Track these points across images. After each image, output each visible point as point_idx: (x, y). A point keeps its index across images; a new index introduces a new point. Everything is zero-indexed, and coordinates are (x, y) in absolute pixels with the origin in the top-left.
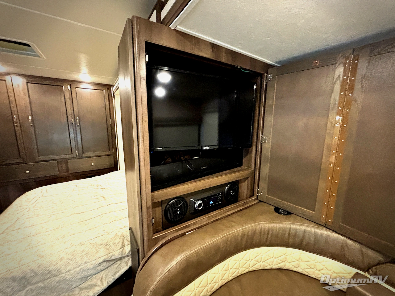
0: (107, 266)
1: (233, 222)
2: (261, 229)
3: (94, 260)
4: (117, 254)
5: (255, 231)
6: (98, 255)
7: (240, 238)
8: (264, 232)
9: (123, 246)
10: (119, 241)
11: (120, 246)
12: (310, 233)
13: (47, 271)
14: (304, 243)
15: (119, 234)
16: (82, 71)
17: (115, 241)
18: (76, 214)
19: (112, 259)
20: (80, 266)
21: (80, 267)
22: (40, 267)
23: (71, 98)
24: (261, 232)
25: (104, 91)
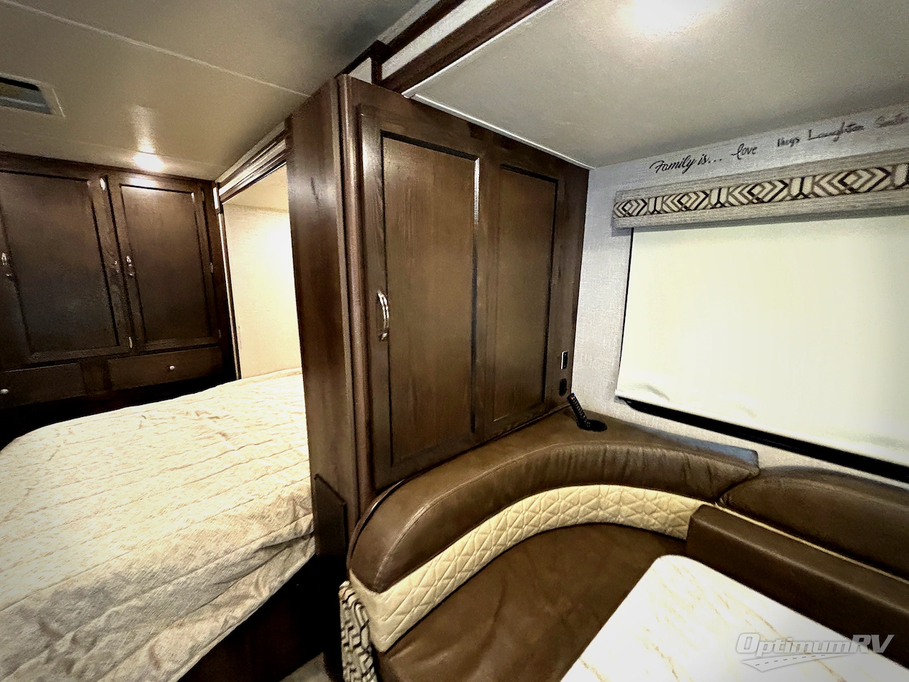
0: (267, 557)
1: (511, 445)
2: (558, 455)
3: (242, 547)
4: (285, 532)
5: (549, 459)
6: (250, 537)
7: (523, 470)
8: (564, 460)
9: (295, 518)
10: (286, 509)
11: (290, 517)
12: (637, 454)
13: (149, 573)
14: (628, 471)
15: (286, 495)
16: (141, 148)
17: (278, 510)
18: (172, 470)
19: (276, 543)
20: (216, 559)
21: (217, 562)
22: (134, 566)
23: (110, 209)
24: (557, 461)
25: (193, 194)
